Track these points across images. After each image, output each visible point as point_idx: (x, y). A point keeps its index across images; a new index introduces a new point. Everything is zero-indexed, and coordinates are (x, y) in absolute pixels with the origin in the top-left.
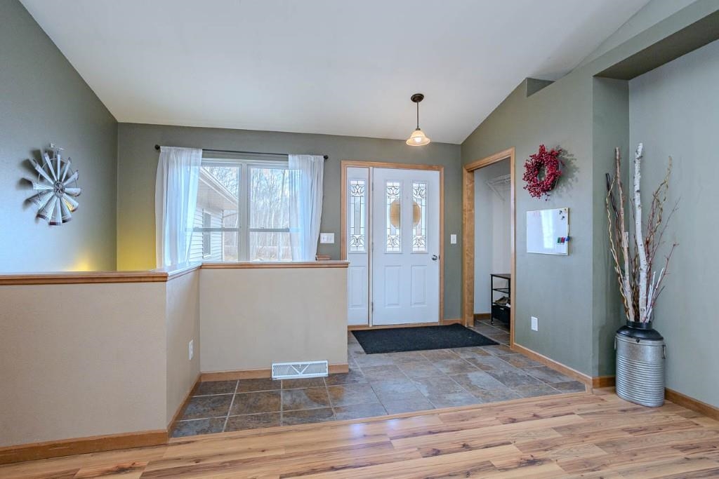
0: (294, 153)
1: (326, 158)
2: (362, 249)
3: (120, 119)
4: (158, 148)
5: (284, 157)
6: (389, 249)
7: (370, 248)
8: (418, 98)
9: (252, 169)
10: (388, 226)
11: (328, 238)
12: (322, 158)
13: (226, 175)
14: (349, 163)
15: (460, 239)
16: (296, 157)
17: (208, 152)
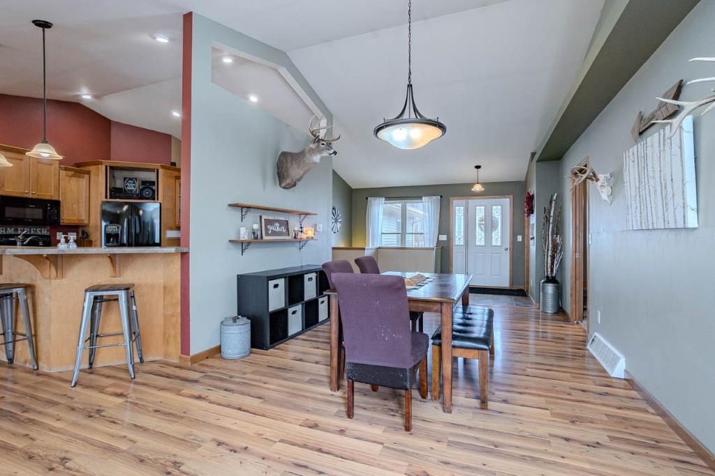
0: (425, 196)
1: (441, 197)
2: (462, 243)
3: (353, 187)
4: (367, 198)
5: (420, 198)
6: (478, 243)
7: (467, 243)
8: (478, 167)
9: (407, 204)
10: (477, 231)
11: (443, 238)
12: (439, 197)
13: (396, 206)
14: (454, 198)
15: (523, 238)
16: (426, 198)
17: (388, 198)
